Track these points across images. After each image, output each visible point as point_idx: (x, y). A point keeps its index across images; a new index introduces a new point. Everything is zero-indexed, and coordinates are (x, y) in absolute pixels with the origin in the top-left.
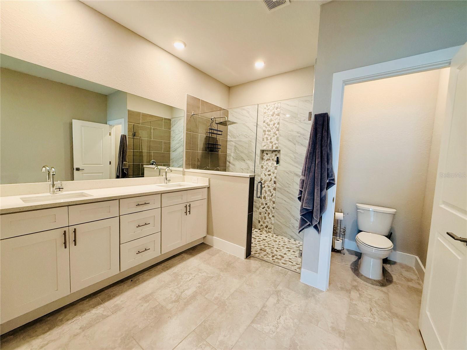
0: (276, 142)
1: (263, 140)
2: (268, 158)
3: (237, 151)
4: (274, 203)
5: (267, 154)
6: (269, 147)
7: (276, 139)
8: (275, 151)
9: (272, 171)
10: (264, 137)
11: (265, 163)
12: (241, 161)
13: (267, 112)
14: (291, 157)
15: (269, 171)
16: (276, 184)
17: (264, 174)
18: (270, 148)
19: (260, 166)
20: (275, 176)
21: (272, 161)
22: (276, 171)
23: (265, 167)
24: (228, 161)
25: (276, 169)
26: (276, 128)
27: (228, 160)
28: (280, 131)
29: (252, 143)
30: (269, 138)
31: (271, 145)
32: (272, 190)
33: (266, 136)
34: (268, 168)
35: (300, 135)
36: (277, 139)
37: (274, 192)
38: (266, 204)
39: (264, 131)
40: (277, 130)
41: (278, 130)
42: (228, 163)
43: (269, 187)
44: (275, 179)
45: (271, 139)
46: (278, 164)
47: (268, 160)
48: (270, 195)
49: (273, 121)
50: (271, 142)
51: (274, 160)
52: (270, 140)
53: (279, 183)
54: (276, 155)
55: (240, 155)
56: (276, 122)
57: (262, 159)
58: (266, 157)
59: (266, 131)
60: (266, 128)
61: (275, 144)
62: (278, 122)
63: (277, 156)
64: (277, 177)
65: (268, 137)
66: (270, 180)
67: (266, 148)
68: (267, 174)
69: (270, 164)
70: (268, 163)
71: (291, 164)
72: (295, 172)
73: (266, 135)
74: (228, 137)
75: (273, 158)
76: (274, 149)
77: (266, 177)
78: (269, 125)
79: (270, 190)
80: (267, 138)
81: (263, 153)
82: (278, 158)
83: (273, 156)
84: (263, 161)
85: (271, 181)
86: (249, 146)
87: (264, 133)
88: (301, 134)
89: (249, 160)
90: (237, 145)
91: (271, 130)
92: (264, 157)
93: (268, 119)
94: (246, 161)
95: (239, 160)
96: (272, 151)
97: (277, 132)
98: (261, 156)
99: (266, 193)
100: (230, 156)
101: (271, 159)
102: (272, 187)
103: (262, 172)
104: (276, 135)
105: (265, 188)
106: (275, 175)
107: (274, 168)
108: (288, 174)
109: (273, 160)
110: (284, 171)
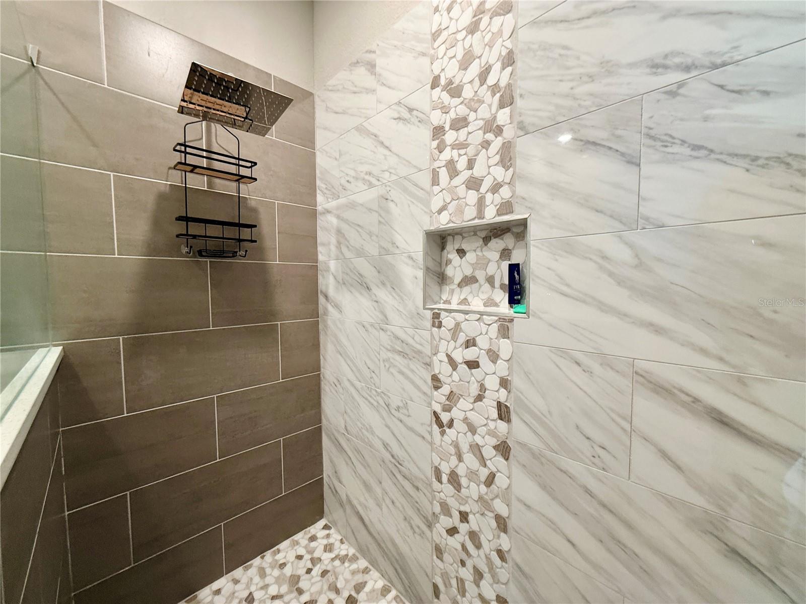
0: (499, 173)
1: (435, 181)
2: (468, 272)
3: (344, 250)
4: (502, 524)
5: (461, 252)
6: (462, 212)
7: (498, 158)
8: (497, 231)
9: (483, 343)
10: (436, 164)
11: (453, 297)
12: (361, 294)
13: (445, 23)
14: (605, 258)
15: (470, 343)
16: (509, 421)
17: (446, 360)
18: (468, 217)
19: (429, 314)
20: (504, 373)
21: (487, 285)
22: (505, 347)
23: (448, 321)
24: (321, 292)
25: (505, 330)
26: (494, 94)
27: (324, 289)
28: (519, 102)
29: (392, 205)
30: (462, 164)
31: (472, 197)
32: (489, 452)
33: (447, 154)
34: (463, 326)
35: (679, 76)
36: (507, 158)
37: (497, 462)
38: (464, 517)
39: (438, 131)
40: (502, 106)
41: (507, 101)
42: (322, 299)
43: (472, 429)
44: (503, 391)
45: (471, 165)
46: (518, 302)
47: (469, 280)
48: (483, 479)
49: (480, 57)
50: (474, 184)
51: (497, 284)
52: (465, 175)
53: (527, 417)
54: (505, 253)
55: (355, 267)
56: (493, 56)
57: (442, 278)
58: (457, 268)
59: (447, 127)
60: (445, 110)
61: (496, 188)
62: (504, 53)
63: (514, 261)
64: (517, 382)
65: (456, 158)
66: (474, 390)
67: (450, 221)
68: (460, 355)
69: (477, 304)
70: (470, 299)
71: (604, 307)
72: (641, 365)
73: (448, 148)
74: (320, 198)
75: (492, 269)
76: (491, 216)
77: (456, 376)
78: (455, 91)
79: (476, 449)
80: (451, 166)
81: (443, 248)
82: (514, 269)
83: (489, 261)
84: (447, 288)
85: (479, 398)
86: (380, 222)
87: (435, 143)
88: (687, 68)
89: (383, 284)
90: (344, 227)
91: (472, 116)
92: (449, 271)
93: (451, 58)
94: (375, 290)
95: (352, 285)
96: (483, 234)
97: (503, 116)
98: (431, 264)
99: (460, 459)
100: (327, 270)
101: (480, 275)
102: (492, 433)
103: (437, 347)
104: (499, 131)
105: (452, 430)
106: (502, 368)
107: (495, 327)
108: (587, 371)
109: (490, 280)
110: (562, 352)
